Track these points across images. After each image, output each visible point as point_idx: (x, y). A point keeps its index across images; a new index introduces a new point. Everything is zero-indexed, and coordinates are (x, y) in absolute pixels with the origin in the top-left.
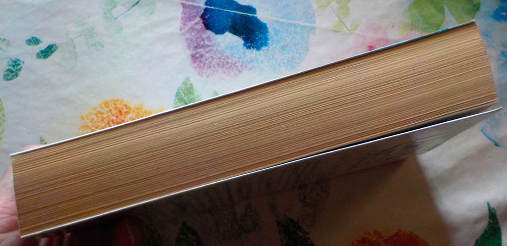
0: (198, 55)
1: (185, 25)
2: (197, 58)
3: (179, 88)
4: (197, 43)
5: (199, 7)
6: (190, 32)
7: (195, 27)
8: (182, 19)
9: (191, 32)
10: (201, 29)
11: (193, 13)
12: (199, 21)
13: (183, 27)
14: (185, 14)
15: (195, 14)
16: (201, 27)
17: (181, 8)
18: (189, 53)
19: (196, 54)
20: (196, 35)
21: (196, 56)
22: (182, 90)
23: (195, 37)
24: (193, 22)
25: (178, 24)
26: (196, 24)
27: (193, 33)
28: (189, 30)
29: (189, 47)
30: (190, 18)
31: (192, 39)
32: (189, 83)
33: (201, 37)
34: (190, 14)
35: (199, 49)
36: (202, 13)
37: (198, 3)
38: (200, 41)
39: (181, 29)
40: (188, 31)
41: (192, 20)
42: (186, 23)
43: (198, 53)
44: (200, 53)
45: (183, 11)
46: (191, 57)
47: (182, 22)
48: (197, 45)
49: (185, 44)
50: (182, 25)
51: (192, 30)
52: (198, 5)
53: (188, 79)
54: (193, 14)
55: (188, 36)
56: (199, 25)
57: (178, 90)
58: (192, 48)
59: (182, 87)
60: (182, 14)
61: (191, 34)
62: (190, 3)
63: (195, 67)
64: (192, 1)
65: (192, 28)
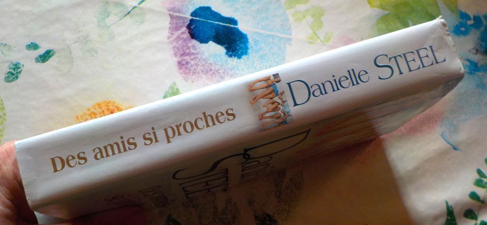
0: (184, 62)
1: (172, 34)
2: (183, 65)
3: (167, 92)
4: (184, 51)
5: (186, 18)
6: (176, 41)
7: (182, 36)
8: (169, 28)
9: (178, 41)
10: (187, 38)
11: (180, 23)
12: (186, 30)
13: (171, 36)
14: (172, 24)
15: (182, 24)
16: (187, 36)
17: (169, 18)
18: (175, 60)
19: (182, 61)
20: (182, 43)
21: (182, 63)
22: (168, 94)
23: (182, 45)
24: (180, 32)
25: (166, 33)
26: (183, 33)
27: (179, 42)
28: (176, 39)
29: (176, 55)
30: (177, 28)
31: (179, 48)
32: (175, 88)
33: (187, 46)
34: (177, 24)
35: (185, 56)
36: (188, 24)
37: (184, 14)
38: (186, 50)
39: (169, 38)
40: (174, 40)
41: (179, 30)
42: (173, 32)
43: (184, 60)
44: (186, 61)
45: (171, 21)
46: (177, 63)
47: (170, 31)
48: (183, 53)
49: (172, 52)
50: (169, 34)
51: (178, 39)
52: (185, 16)
53: (175, 84)
54: (180, 24)
55: (175, 44)
56: (185, 34)
57: (165, 93)
58: (178, 56)
59: (169, 91)
60: (170, 24)
61: (177, 43)
62: (177, 14)
63: (181, 73)
64: (179, 13)
65: (179, 38)
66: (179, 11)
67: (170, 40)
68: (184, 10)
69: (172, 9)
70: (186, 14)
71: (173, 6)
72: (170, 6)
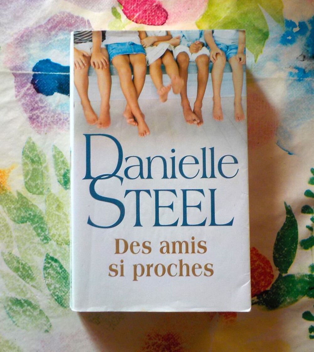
0: (35, 117)
1: (19, 92)
2: (34, 119)
3: (24, 147)
4: (32, 106)
5: (28, 74)
6: (23, 98)
7: (28, 93)
8: (16, 87)
9: (25, 97)
10: (33, 93)
11: (24, 80)
12: (31, 86)
13: (18, 94)
14: (17, 82)
15: (26, 81)
16: (32, 92)
17: (13, 77)
18: (26, 116)
19: (32, 116)
20: (30, 99)
21: (33, 118)
22: (26, 148)
23: (29, 101)
24: (26, 89)
25: (13, 92)
26: (28, 89)
27: (27, 99)
29: (26, 111)
30: (22, 85)
31: (27, 104)
32: (31, 142)
33: (34, 101)
34: (21, 81)
35: (34, 111)
36: (31, 79)
37: (26, 71)
38: (34, 104)
39: (16, 96)
40: (23, 97)
41: (24, 87)
42: (20, 90)
43: (35, 115)
44: (36, 115)
45: (15, 80)
46: (29, 119)
47: (16, 90)
48: (32, 108)
49: (22, 109)
50: (16, 93)
52: (27, 72)
53: (30, 138)
54: (24, 82)
55: (23, 101)
56: (31, 90)
57: (23, 149)
58: (28, 112)
59: (26, 146)
60: (15, 82)
61: (25, 100)
62: (20, 72)
63: (34, 128)
64: (21, 70)
65: (25, 94)
66: (21, 69)
67: (18, 98)
68: (25, 67)
69: (15, 68)
70: (28, 71)
71: (14, 64)
72: (12, 66)
